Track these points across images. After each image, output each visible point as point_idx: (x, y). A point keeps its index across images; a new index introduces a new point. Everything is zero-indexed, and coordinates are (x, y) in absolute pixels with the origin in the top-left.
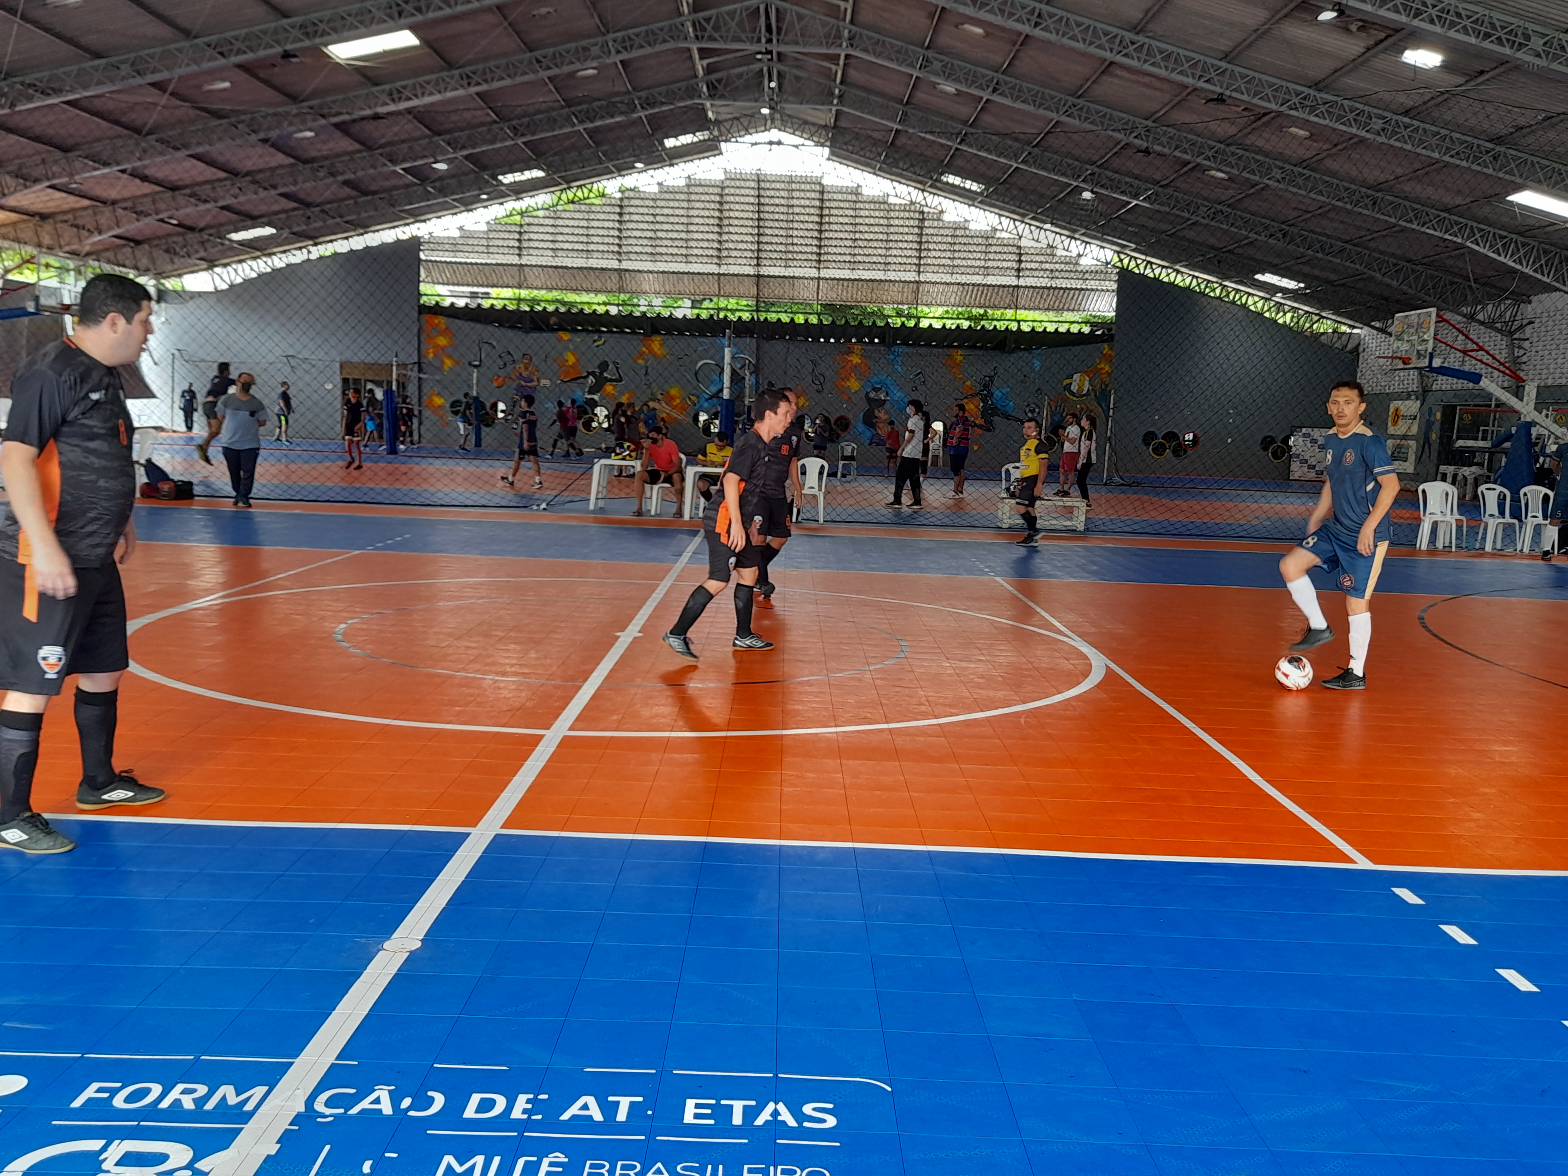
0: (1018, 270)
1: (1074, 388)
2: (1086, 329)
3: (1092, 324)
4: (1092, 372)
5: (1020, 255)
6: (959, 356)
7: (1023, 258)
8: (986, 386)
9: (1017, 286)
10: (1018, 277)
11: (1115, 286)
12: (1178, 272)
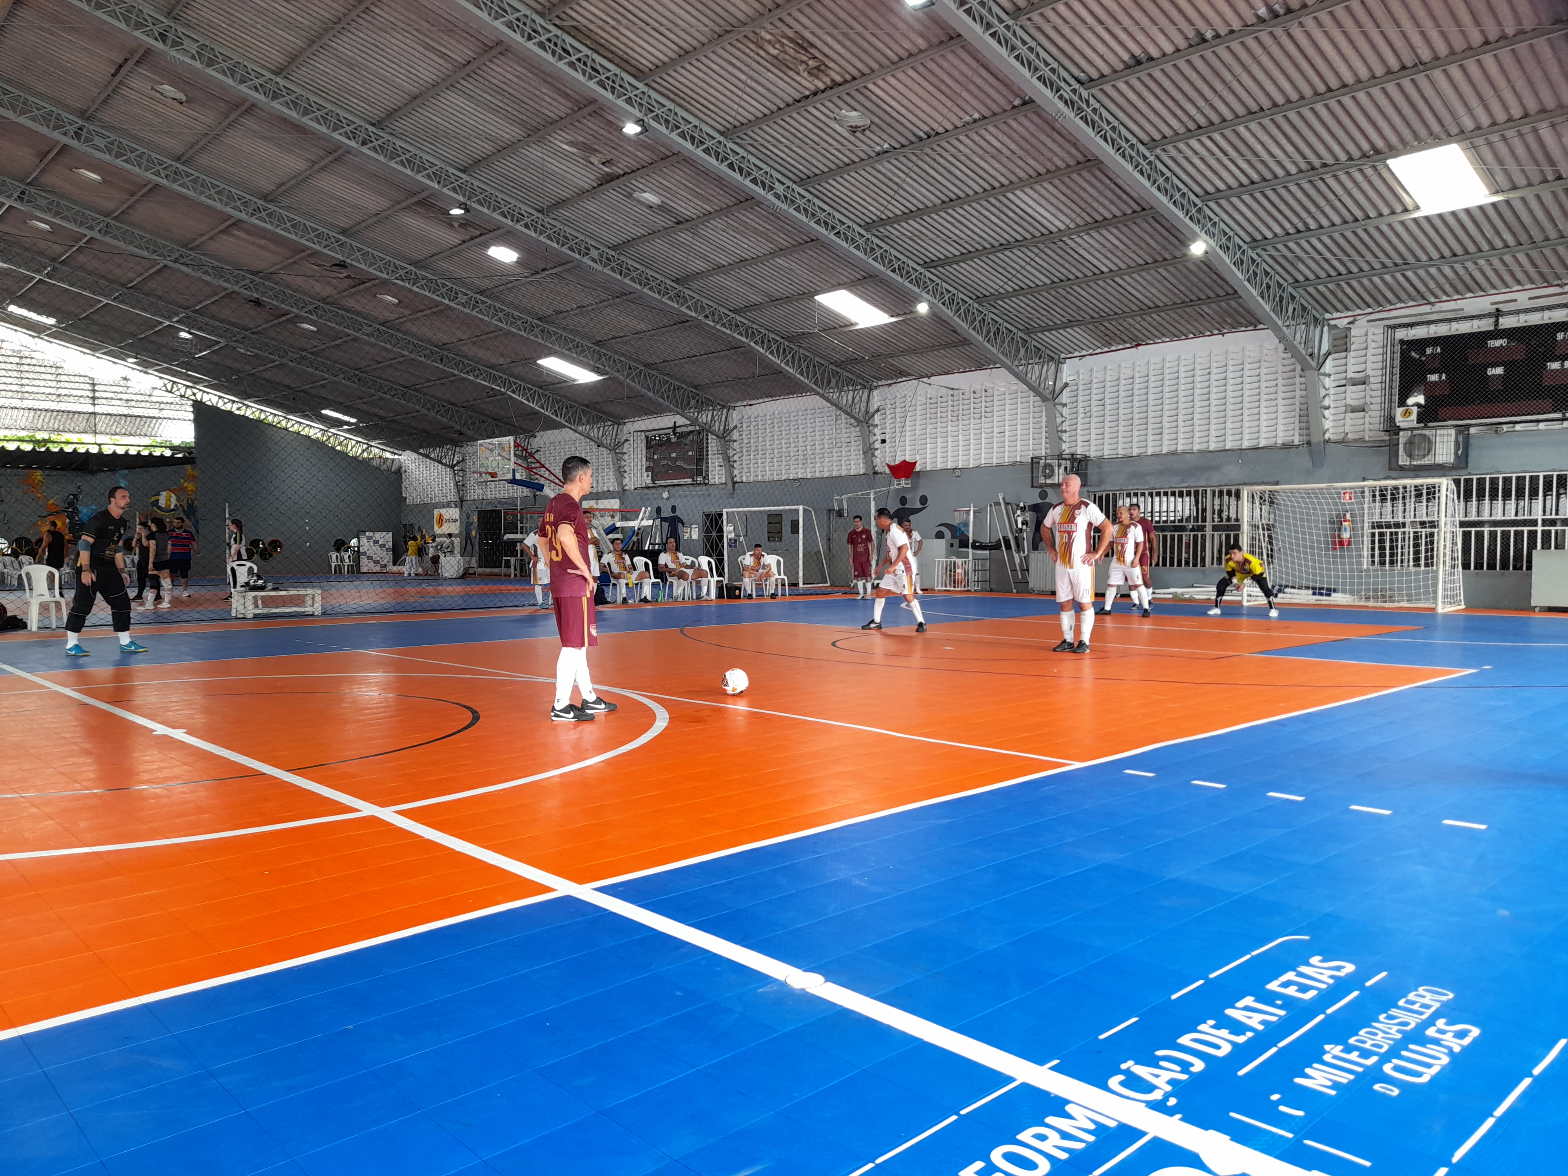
0: (94, 398)
1: (162, 503)
2: (168, 453)
3: (172, 448)
4: (179, 491)
5: (94, 385)
6: (38, 475)
7: (96, 388)
8: (71, 504)
9: (94, 413)
10: (94, 404)
11: (191, 416)
12: (248, 406)
